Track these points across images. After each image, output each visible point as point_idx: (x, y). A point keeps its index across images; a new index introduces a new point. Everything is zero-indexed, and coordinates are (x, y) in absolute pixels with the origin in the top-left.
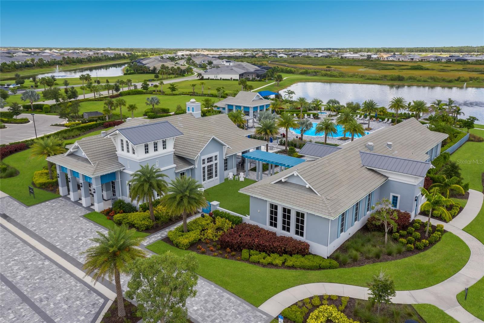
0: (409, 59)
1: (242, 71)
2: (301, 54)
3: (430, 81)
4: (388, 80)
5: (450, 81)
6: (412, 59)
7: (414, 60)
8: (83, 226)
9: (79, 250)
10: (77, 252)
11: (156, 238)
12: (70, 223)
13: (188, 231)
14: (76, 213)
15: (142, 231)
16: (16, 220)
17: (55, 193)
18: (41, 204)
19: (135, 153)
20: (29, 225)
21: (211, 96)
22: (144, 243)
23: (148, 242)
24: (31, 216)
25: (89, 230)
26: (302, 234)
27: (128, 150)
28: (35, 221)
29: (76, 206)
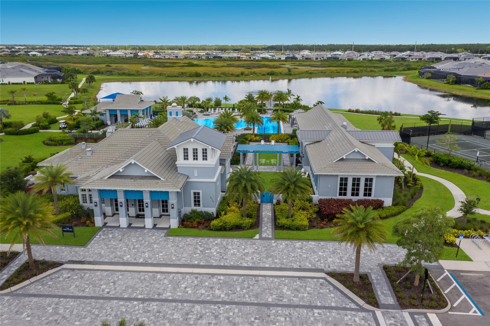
0: (174, 57)
1: (36, 74)
2: (58, 52)
3: (222, 76)
4: (187, 77)
5: (238, 76)
6: (177, 57)
7: (178, 57)
8: (187, 243)
9: (226, 259)
10: (228, 261)
11: (269, 230)
12: (167, 244)
13: (292, 216)
14: (153, 235)
15: (248, 229)
16: (101, 260)
17: (88, 226)
18: (93, 240)
19: (206, 159)
20: (127, 260)
21: (39, 103)
22: (267, 236)
23: (268, 235)
24: (109, 252)
25: (200, 244)
26: (370, 195)
27: (195, 158)
28: (125, 254)
29: (139, 230)
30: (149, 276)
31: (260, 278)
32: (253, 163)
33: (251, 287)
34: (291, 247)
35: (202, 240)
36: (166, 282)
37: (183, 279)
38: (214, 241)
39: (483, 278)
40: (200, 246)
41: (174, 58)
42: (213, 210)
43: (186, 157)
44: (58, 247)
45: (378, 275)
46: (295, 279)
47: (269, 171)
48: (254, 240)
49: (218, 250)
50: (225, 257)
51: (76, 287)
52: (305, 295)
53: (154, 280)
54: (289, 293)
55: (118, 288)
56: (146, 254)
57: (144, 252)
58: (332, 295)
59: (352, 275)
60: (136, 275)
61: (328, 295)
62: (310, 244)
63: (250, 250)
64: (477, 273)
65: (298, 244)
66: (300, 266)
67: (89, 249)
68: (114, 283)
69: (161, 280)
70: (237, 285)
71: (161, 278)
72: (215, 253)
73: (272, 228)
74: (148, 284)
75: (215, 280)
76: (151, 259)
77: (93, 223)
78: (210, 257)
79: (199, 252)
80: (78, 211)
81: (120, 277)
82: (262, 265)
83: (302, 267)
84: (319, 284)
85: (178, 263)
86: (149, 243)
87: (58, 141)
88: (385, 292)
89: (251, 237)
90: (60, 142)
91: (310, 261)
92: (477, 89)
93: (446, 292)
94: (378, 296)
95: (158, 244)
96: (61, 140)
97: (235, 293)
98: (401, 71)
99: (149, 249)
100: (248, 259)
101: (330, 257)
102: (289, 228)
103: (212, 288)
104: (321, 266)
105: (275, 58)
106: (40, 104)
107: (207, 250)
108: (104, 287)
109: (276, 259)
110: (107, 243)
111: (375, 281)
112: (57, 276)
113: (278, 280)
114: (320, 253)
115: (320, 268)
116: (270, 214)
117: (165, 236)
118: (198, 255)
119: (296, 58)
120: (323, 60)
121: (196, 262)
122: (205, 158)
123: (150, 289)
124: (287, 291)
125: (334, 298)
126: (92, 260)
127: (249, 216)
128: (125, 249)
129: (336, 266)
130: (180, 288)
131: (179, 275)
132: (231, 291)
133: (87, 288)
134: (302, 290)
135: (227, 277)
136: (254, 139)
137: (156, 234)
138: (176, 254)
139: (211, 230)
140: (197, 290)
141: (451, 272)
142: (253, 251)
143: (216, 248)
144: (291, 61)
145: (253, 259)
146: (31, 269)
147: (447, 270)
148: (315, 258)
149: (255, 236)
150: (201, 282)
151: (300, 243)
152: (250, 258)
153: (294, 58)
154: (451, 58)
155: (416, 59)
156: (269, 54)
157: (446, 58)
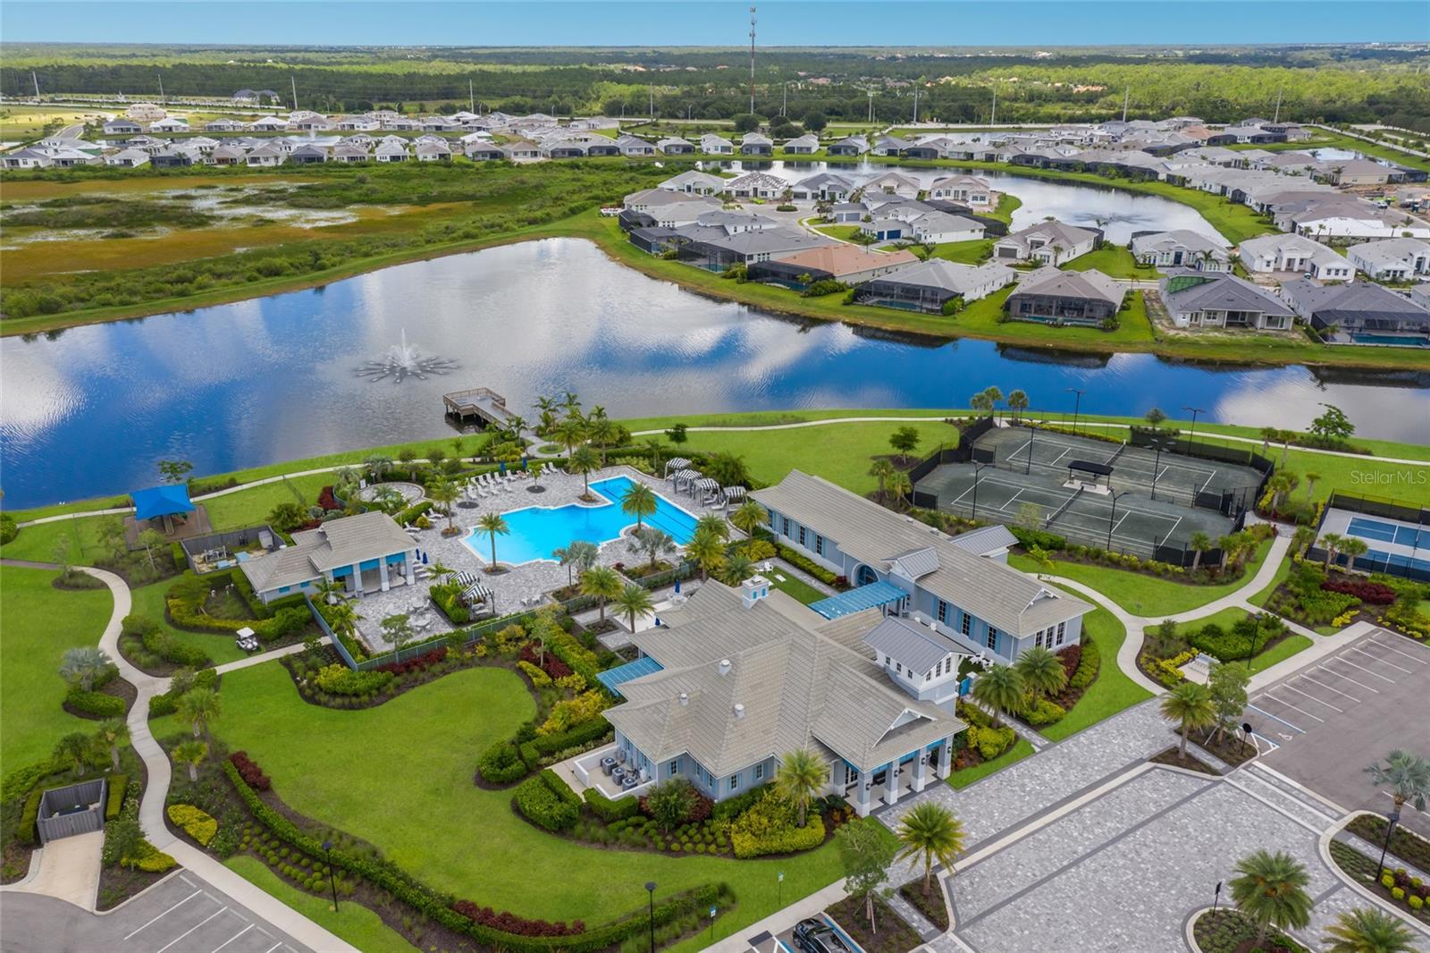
8: (992, 788)
11: (1032, 735)
12: (979, 800)
14: (943, 797)
19: (949, 671)
20: (980, 837)
22: (1044, 743)
23: (1041, 741)
26: (1061, 641)
31: (1115, 793)
33: (1124, 806)
34: (1083, 746)
35: (997, 778)
37: (1063, 828)
38: (1012, 774)
45: (1182, 742)
46: (1138, 779)
51: (998, 886)
55: (1034, 867)
56: (984, 822)
57: (977, 821)
58: (1183, 780)
59: (1166, 753)
62: (1092, 735)
63: (1058, 768)
65: (1082, 739)
66: (1122, 764)
68: (1020, 864)
69: (1050, 840)
71: (1046, 838)
73: (1029, 730)
75: (1087, 815)
76: (997, 824)
82: (1093, 779)
83: (1125, 764)
84: (1161, 776)
85: (1028, 815)
86: (959, 808)
88: (1207, 758)
91: (1119, 754)
92: (804, 297)
95: (970, 805)
96: (371, 687)
97: (1123, 818)
99: (974, 815)
103: (1099, 823)
104: (1135, 755)
109: (1094, 767)
111: (1189, 750)
112: (957, 888)
113: (1130, 788)
114: (1115, 742)
115: (1137, 758)
117: (957, 792)
123: (1058, 852)
124: (1151, 795)
125: (1188, 783)
129: (1144, 748)
130: (1077, 838)
131: (1053, 826)
132: (1116, 817)
133: (1009, 882)
135: (1090, 806)
137: (942, 794)
138: (1007, 806)
139: (986, 761)
140: (1092, 832)
145: (1076, 777)
148: (1119, 749)
149: (1034, 749)
150: (1081, 822)
153: (180, 161)
154: (600, 149)
155: (525, 153)
156: (83, 147)
157: (591, 151)
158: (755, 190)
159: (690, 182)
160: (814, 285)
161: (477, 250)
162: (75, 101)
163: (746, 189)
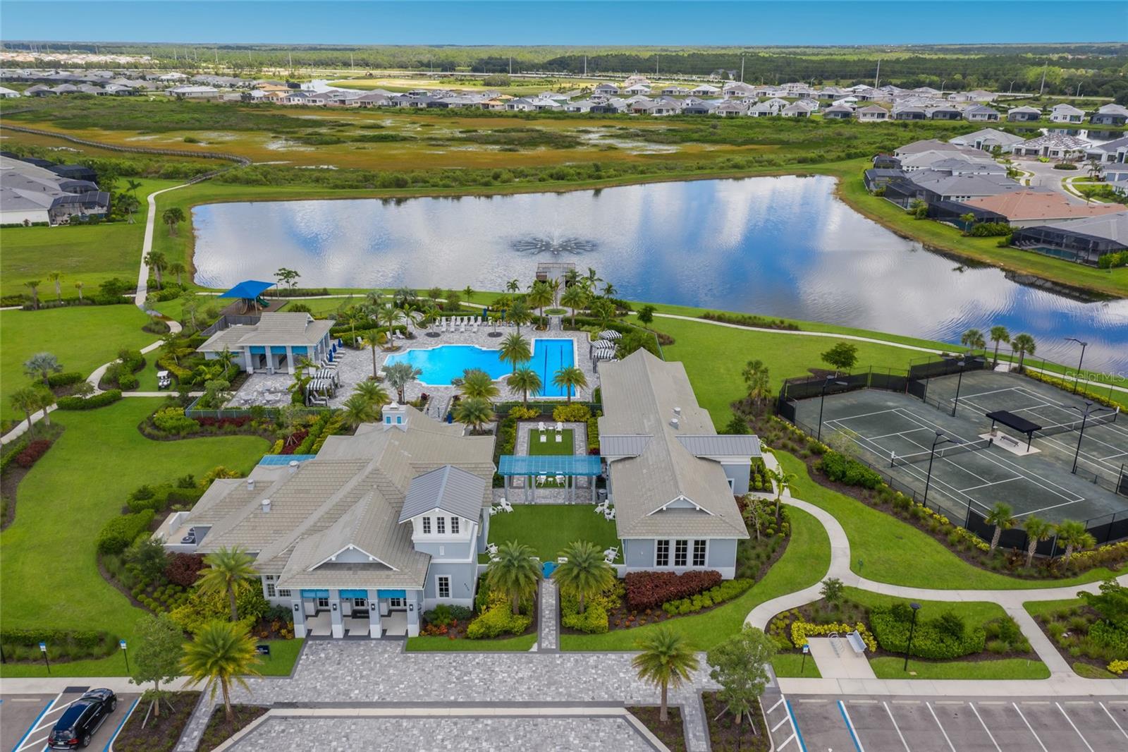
0: (336, 102)
1: (51, 202)
3: (454, 184)
5: (487, 184)
6: (343, 102)
7: (347, 103)
8: (436, 663)
9: (493, 691)
10: (496, 694)
11: (551, 635)
12: (408, 667)
13: (585, 609)
14: (385, 651)
15: (521, 634)
16: (319, 700)
17: (284, 637)
18: (298, 664)
19: (457, 532)
20: (357, 698)
21: (89, 302)
22: (549, 647)
23: (551, 644)
24: (327, 685)
25: (454, 664)
26: (702, 563)
27: (441, 529)
28: (350, 688)
29: (362, 642)
30: (392, 724)
31: (540, 720)
32: (527, 484)
33: (528, 735)
34: (582, 665)
35: (456, 657)
36: (416, 732)
37: (438, 726)
38: (474, 659)
39: (826, 706)
40: (455, 668)
41: (337, 104)
42: (467, 602)
43: (427, 529)
44: (252, 680)
45: (694, 707)
46: (586, 719)
47: (551, 501)
48: (531, 655)
49: (481, 675)
50: (491, 687)
51: (298, 746)
52: (597, 744)
53: (399, 731)
54: (576, 742)
55: (354, 746)
56: (381, 687)
57: (377, 684)
58: (631, 742)
59: (657, 709)
60: (373, 722)
61: (627, 743)
62: (609, 659)
63: (525, 673)
64: (821, 698)
65: (592, 659)
66: (593, 698)
67: (296, 680)
68: (347, 736)
69: (408, 730)
70: (509, 733)
71: (408, 727)
72: (477, 681)
73: (556, 630)
74: (392, 737)
75: (480, 726)
76: (388, 694)
77: (292, 631)
78: (470, 687)
79: (455, 680)
80: (264, 612)
81: (353, 727)
82: (541, 698)
83: (596, 700)
84: (616, 727)
85: (427, 699)
86: (381, 666)
87: (170, 430)
88: (698, 734)
89: (526, 649)
90: (173, 431)
91: (607, 688)
92: (964, 236)
93: (773, 731)
94: (688, 740)
95: (395, 667)
96: (174, 428)
97: (508, 746)
98: (832, 161)
99: (383, 677)
100: (523, 688)
101: (635, 681)
102: (580, 631)
103: (477, 739)
104: (620, 696)
105: (568, 108)
106: (91, 305)
107: (465, 675)
108: (334, 744)
109: (561, 688)
110: (321, 668)
111: (688, 718)
112: (266, 729)
113: (564, 723)
114: (622, 675)
115: (619, 700)
116: (554, 602)
117: (402, 653)
118: (453, 685)
119: (614, 110)
120: (673, 117)
121: (452, 698)
122: (455, 529)
123: (397, 744)
124: (574, 739)
125: (632, 746)
126: (307, 700)
127: (523, 612)
128: (349, 678)
129: (640, 695)
130: (435, 741)
131: (432, 720)
132: (503, 742)
133: (313, 747)
134: (594, 736)
135: (496, 720)
136: (526, 416)
137: (388, 648)
138: (422, 684)
139: (467, 638)
140: (459, 743)
141: (790, 698)
142: (529, 674)
143: (478, 671)
144: (604, 118)
145: (529, 688)
146: (229, 721)
147: (785, 695)
148: (614, 683)
149: (531, 647)
150: (463, 730)
151: (595, 658)
152: (526, 687)
153: (610, 110)
154: (944, 114)
155: (873, 115)
156: (555, 98)
157: (935, 114)
158: (1046, 149)
159: (981, 139)
160: (978, 225)
161: (742, 178)
162: (603, 76)
163: (1037, 148)
